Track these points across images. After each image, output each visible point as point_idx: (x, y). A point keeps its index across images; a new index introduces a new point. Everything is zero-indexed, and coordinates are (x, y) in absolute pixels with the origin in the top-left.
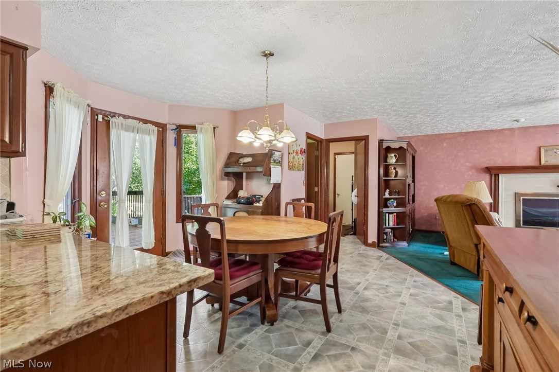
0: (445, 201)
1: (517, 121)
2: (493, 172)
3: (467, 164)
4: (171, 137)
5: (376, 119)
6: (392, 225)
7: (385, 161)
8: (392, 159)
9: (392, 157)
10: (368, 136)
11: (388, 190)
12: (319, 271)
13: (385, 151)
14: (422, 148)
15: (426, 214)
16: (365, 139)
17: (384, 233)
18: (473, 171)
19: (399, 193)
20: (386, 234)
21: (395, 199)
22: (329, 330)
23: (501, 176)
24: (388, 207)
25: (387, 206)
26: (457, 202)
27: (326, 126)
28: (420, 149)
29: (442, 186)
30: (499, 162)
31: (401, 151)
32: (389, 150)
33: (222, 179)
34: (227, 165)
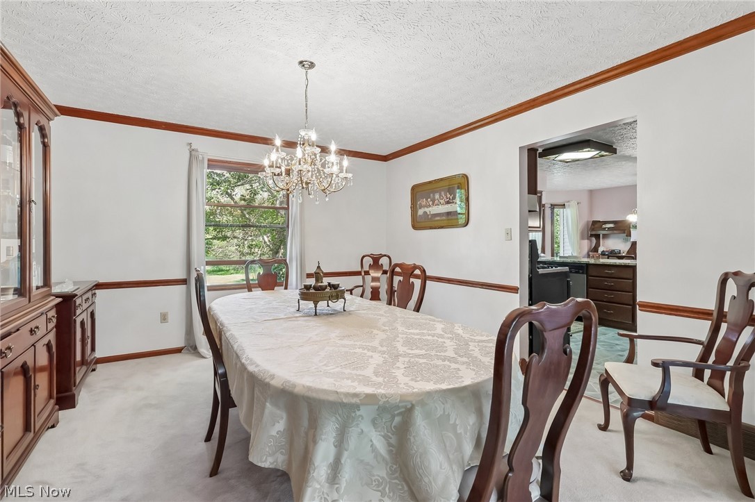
4: (548, 212)
33: (583, 238)
34: (593, 229)
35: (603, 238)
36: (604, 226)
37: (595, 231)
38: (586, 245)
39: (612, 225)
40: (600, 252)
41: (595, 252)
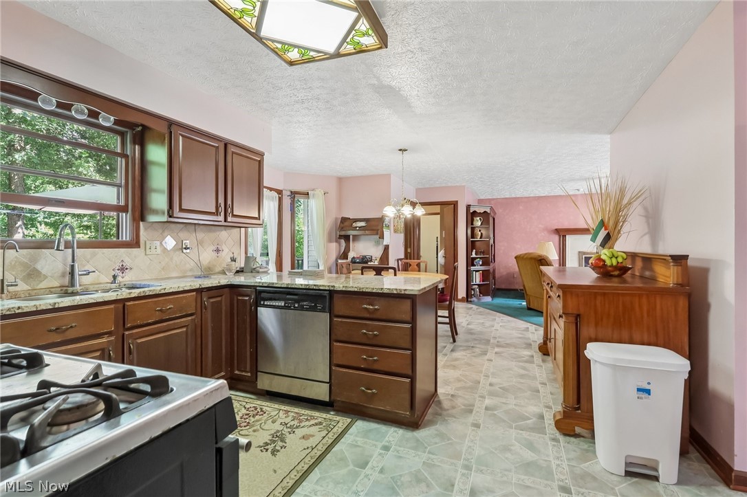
0: (523, 258)
1: (578, 190)
2: (562, 234)
3: (540, 226)
4: (287, 202)
5: (464, 186)
6: (478, 282)
7: (472, 224)
8: (478, 222)
9: (477, 220)
10: (457, 201)
11: (474, 251)
12: (448, 303)
13: (472, 216)
14: (501, 211)
15: (505, 273)
16: (455, 204)
17: (472, 289)
18: (546, 232)
19: (483, 253)
20: (474, 290)
21: (480, 258)
22: (454, 341)
23: (567, 236)
24: (475, 266)
25: (473, 265)
26: (531, 258)
27: (418, 190)
28: (499, 211)
29: (519, 246)
30: (566, 224)
31: (485, 215)
32: (475, 214)
33: (330, 241)
34: (342, 229)
35: (353, 240)
36: (354, 225)
37: (344, 231)
38: (334, 249)
39: (363, 224)
40: (349, 259)
41: (344, 259)
